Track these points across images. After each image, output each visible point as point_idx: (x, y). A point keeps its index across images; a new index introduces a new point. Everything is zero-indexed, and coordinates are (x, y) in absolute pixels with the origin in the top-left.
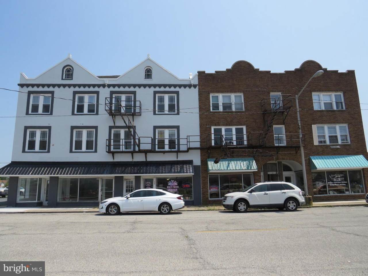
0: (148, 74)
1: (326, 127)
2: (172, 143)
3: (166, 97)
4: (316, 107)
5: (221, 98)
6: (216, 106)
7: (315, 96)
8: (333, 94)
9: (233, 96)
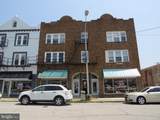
0: (15, 25)
1: (114, 52)
2: (23, 62)
3: (23, 36)
4: (108, 40)
5: (52, 37)
6: (49, 41)
7: (108, 34)
8: (119, 32)
9: (59, 35)
